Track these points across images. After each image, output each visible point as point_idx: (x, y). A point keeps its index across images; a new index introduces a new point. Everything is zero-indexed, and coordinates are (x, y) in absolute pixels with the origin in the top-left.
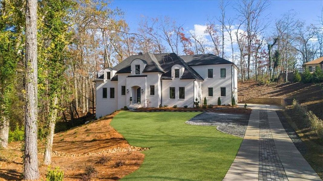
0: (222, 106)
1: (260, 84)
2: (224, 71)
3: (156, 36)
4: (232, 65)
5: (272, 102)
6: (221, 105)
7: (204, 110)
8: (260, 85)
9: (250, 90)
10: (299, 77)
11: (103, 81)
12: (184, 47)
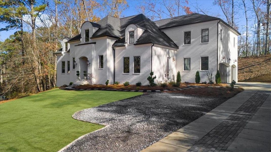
0: (201, 85)
2: (207, 32)
4: (218, 23)
6: (200, 83)
9: (263, 65)
11: (61, 53)
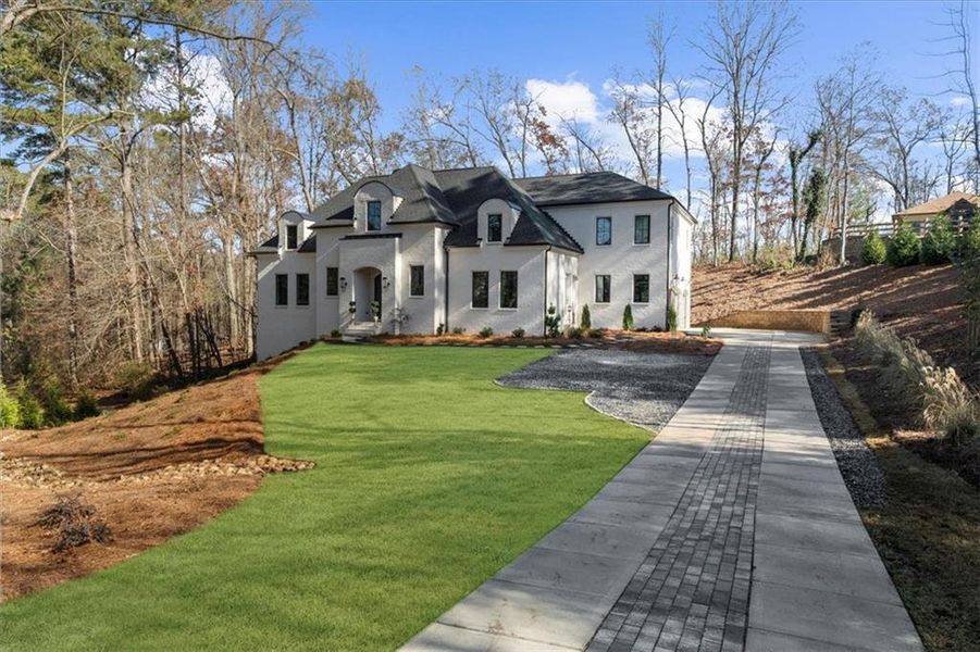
0: (635, 333)
1: (764, 272)
2: (646, 223)
3: (464, 130)
4: (670, 205)
5: (795, 323)
6: (634, 330)
7: (575, 343)
8: (764, 275)
9: (733, 290)
10: (881, 250)
11: (277, 253)
12: (548, 162)
